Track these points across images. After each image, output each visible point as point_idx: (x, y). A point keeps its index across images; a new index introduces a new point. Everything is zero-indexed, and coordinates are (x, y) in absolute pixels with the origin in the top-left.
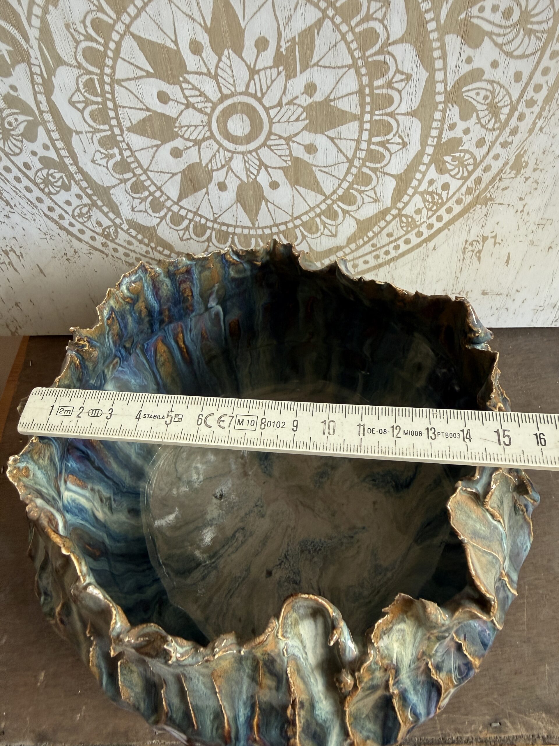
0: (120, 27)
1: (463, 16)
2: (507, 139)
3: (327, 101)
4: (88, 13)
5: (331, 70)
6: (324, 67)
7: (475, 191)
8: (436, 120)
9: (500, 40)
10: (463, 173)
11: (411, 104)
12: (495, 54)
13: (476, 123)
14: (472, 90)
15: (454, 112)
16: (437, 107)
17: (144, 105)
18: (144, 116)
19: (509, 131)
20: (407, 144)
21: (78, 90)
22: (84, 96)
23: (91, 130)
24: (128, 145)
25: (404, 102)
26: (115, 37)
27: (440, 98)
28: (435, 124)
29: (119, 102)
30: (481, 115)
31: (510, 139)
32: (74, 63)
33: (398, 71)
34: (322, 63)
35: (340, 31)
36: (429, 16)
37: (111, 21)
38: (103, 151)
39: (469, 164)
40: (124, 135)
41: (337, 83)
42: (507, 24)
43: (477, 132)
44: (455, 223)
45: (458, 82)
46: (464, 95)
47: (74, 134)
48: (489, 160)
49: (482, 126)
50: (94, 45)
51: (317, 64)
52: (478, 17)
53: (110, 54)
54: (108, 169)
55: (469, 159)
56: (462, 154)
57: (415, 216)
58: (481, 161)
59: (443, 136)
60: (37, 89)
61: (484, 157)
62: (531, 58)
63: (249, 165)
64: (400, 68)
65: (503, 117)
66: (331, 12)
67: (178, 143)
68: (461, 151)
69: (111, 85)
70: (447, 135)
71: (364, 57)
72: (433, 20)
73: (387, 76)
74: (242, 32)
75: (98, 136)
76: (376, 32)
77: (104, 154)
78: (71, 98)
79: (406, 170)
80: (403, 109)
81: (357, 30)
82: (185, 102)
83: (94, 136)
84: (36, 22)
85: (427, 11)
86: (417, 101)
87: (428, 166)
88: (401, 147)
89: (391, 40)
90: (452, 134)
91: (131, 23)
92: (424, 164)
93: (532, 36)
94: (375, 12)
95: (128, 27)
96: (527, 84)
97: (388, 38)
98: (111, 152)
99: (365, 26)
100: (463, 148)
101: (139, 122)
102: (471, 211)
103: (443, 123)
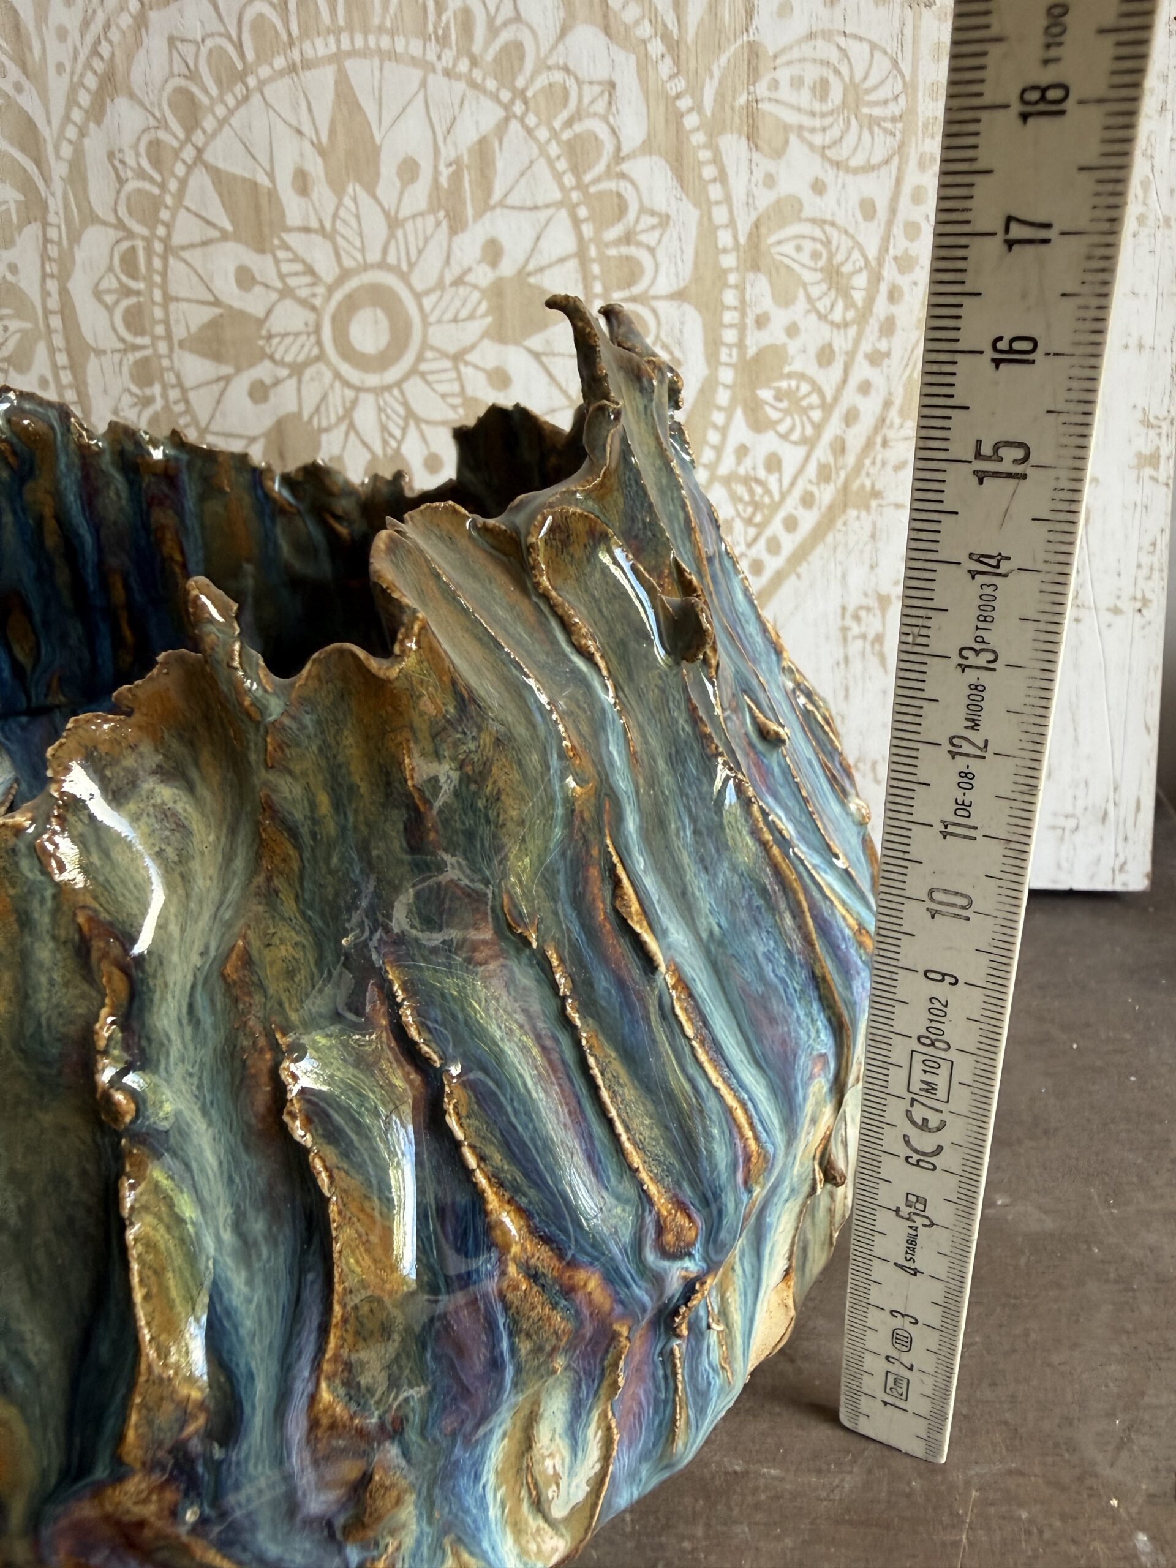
0: (188, 154)
1: (742, 100)
2: (878, 346)
3: (522, 274)
4: (144, 131)
5: (528, 213)
6: (513, 208)
7: (837, 473)
8: (728, 308)
9: (818, 140)
10: (803, 427)
11: (677, 276)
12: (815, 168)
13: (808, 312)
14: (787, 240)
15: (760, 288)
16: (726, 280)
17: (212, 293)
18: (211, 315)
19: (876, 328)
21: (110, 269)
22: (118, 279)
23: (121, 346)
24: (178, 377)
25: (663, 270)
26: (180, 170)
27: (728, 261)
28: (729, 317)
29: (174, 289)
30: (815, 292)
31: (883, 346)
32: (112, 219)
33: (643, 210)
34: (509, 201)
35: (535, 139)
36: (684, 103)
37: (175, 144)
38: (134, 389)
39: (811, 407)
40: (175, 356)
41: (538, 239)
42: (825, 108)
43: (815, 333)
44: (811, 558)
45: (757, 225)
46: (773, 250)
47: (92, 355)
48: (850, 397)
49: (822, 317)
50: (147, 186)
51: (502, 204)
52: (770, 99)
53: (169, 200)
55: (809, 395)
56: (793, 383)
59: (748, 343)
60: (48, 270)
61: (840, 391)
62: (884, 170)
63: (388, 417)
64: (647, 203)
65: (858, 297)
66: (518, 108)
67: (263, 371)
68: (790, 376)
69: (165, 259)
70: (755, 341)
71: (580, 186)
72: (691, 110)
73: (624, 221)
74: (375, 151)
75: (132, 357)
76: (596, 138)
77: (137, 396)
78: (97, 285)
80: (664, 285)
81: (566, 135)
82: (278, 284)
83: (125, 359)
84: (66, 151)
85: (678, 96)
86: (686, 270)
87: (729, 412)
89: (625, 150)
90: (764, 338)
91: (206, 144)
92: (720, 408)
93: (876, 129)
94: (592, 102)
95: (200, 151)
96: (890, 223)
97: (618, 149)
98: (148, 392)
99: (578, 128)
100: (793, 368)
101: (201, 329)
102: (839, 524)
103: (743, 315)
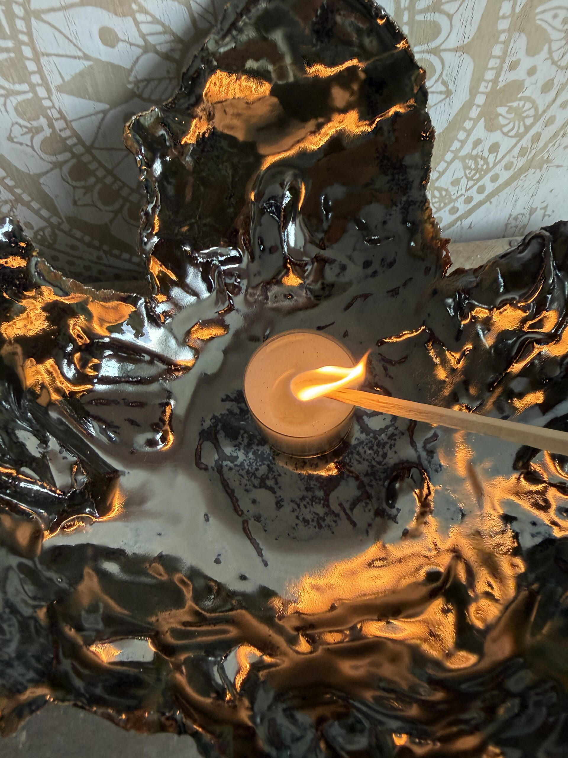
7: (530, 152)
8: (494, 57)
10: (519, 128)
11: (464, 35)
13: (546, 59)
15: (519, 44)
16: (498, 38)
17: (80, 50)
18: (82, 67)
20: (452, 93)
24: (60, 112)
25: (455, 31)
27: (503, 25)
28: (492, 63)
29: (41, 47)
30: (555, 46)
38: (23, 122)
39: (528, 117)
40: (54, 98)
43: (545, 72)
44: (500, 194)
46: (537, 18)
48: (554, 110)
49: (553, 62)
54: (34, 150)
55: (529, 110)
56: (522, 103)
57: (451, 188)
58: (544, 112)
59: (500, 79)
61: (549, 107)
70: (506, 77)
75: (14, 101)
77: (26, 127)
79: (446, 128)
80: (452, 43)
83: (8, 101)
86: (472, 31)
87: (476, 121)
88: (443, 96)
90: (512, 76)
92: (470, 119)
98: (35, 124)
100: (524, 94)
101: (74, 78)
102: (522, 177)
103: (503, 61)
